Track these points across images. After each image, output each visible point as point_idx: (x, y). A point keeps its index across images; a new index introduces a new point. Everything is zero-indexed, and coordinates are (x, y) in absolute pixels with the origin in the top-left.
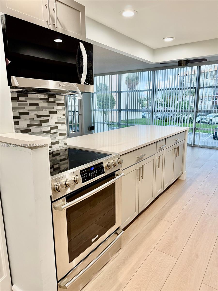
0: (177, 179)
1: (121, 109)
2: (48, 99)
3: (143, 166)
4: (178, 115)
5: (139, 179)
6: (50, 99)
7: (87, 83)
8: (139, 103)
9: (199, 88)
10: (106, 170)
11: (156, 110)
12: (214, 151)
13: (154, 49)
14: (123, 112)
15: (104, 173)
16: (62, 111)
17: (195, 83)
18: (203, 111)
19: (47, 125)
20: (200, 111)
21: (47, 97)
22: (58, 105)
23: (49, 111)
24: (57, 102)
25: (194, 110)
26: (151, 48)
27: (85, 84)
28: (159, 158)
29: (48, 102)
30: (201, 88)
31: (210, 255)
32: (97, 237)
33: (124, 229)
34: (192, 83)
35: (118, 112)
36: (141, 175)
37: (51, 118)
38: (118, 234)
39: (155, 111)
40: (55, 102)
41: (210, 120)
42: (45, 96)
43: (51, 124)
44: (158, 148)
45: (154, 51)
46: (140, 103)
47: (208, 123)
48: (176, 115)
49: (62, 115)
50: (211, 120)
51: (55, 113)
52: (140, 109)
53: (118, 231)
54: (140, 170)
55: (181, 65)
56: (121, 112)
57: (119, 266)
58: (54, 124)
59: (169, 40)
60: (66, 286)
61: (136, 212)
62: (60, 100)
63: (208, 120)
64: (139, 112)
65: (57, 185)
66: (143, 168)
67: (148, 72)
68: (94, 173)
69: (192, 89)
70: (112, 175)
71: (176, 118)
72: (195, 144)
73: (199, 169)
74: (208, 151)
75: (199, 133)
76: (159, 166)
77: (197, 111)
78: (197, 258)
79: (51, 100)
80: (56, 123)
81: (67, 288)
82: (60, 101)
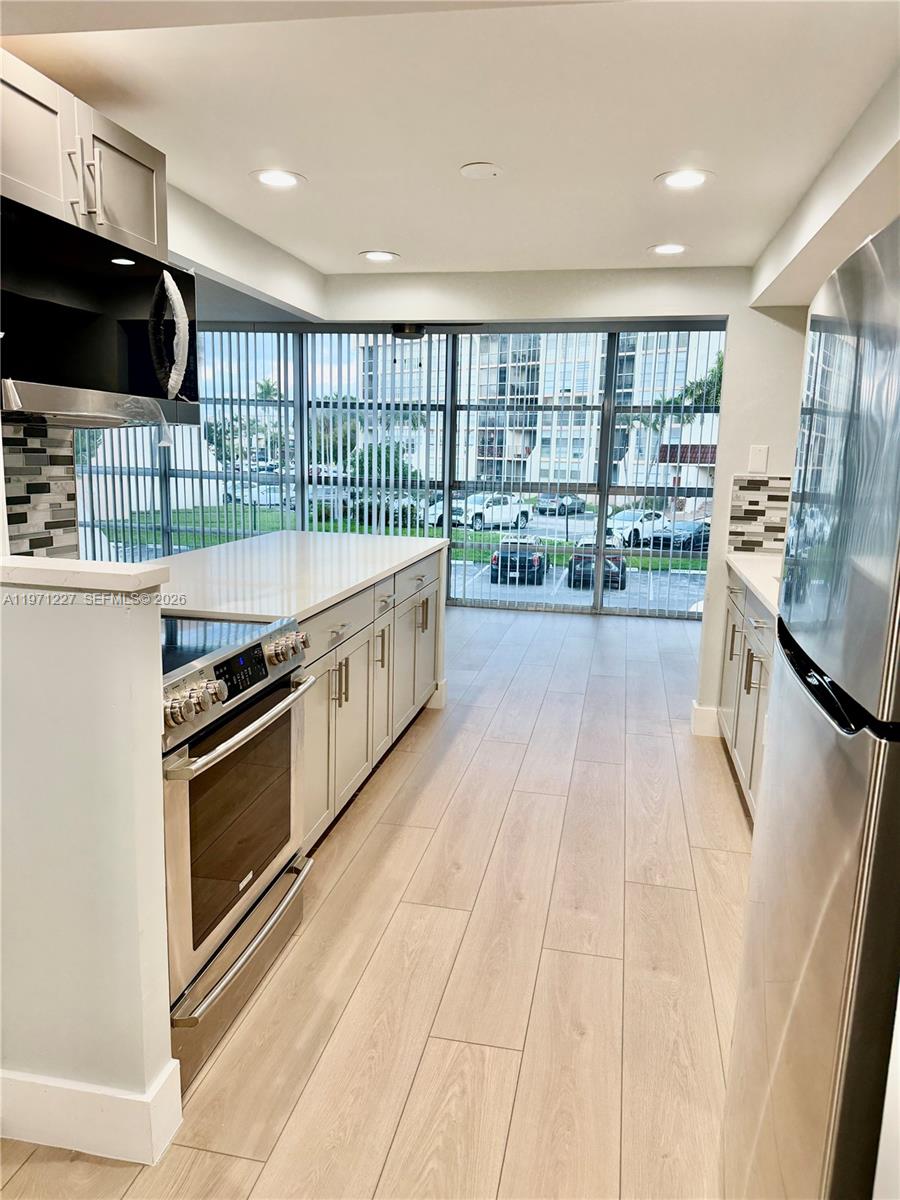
0: (423, 709)
1: (173, 467)
2: (23, 442)
3: (347, 659)
4: (366, 494)
5: (340, 699)
6: (29, 440)
7: (184, 398)
8: (204, 442)
9: (456, 408)
10: (272, 666)
11: (315, 479)
12: (511, 616)
13: (325, 273)
14: (180, 480)
15: (266, 676)
16: (67, 484)
17: (442, 389)
18: (470, 485)
19: (22, 532)
20: (462, 485)
21: (21, 435)
22: (54, 461)
23: (28, 485)
24: (50, 451)
25: (443, 481)
26: (316, 270)
27: (177, 398)
28: (383, 636)
29: (25, 451)
30: (461, 408)
31: (549, 887)
32: (250, 876)
33: (309, 855)
34: (434, 390)
35: (157, 479)
36: (344, 690)
37: (34, 508)
38: (298, 872)
39: (310, 482)
40: (44, 451)
41: (476, 515)
42: (16, 432)
43: (32, 530)
44: (379, 605)
45: (325, 282)
46: (210, 442)
47: (471, 526)
48: (361, 495)
49: (65, 497)
50: (479, 515)
51: (44, 488)
52: (213, 468)
53: (296, 864)
54: (340, 670)
55: (403, 331)
56: (172, 480)
57: (310, 965)
58: (42, 528)
59: (379, 258)
60: (196, 1015)
61: (328, 808)
62: (59, 444)
63: (471, 515)
64: (215, 481)
65: (172, 708)
66: (347, 665)
67: (275, 335)
68: (245, 675)
69: (432, 410)
70: (285, 685)
71: (361, 505)
72: (452, 596)
73: (477, 672)
74: (492, 617)
75: (462, 562)
76: (382, 661)
77: (455, 485)
78: (521, 899)
79: (34, 443)
80: (48, 526)
81: (200, 1020)
82: (58, 450)
